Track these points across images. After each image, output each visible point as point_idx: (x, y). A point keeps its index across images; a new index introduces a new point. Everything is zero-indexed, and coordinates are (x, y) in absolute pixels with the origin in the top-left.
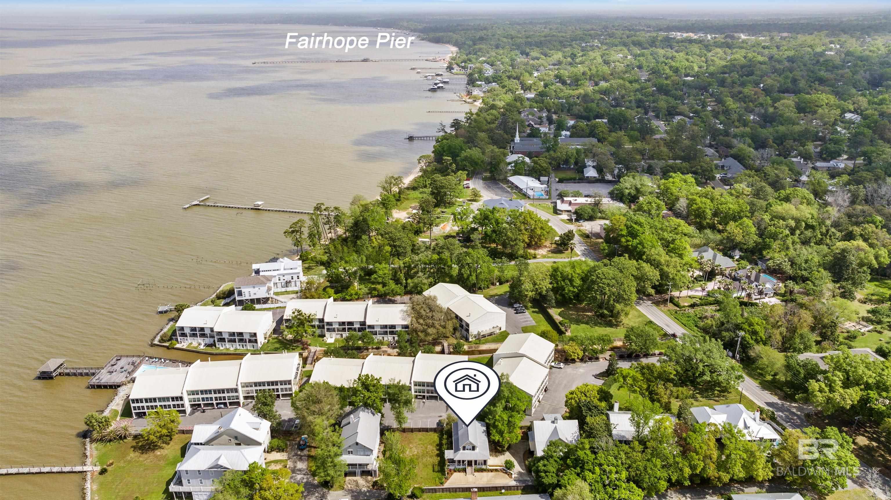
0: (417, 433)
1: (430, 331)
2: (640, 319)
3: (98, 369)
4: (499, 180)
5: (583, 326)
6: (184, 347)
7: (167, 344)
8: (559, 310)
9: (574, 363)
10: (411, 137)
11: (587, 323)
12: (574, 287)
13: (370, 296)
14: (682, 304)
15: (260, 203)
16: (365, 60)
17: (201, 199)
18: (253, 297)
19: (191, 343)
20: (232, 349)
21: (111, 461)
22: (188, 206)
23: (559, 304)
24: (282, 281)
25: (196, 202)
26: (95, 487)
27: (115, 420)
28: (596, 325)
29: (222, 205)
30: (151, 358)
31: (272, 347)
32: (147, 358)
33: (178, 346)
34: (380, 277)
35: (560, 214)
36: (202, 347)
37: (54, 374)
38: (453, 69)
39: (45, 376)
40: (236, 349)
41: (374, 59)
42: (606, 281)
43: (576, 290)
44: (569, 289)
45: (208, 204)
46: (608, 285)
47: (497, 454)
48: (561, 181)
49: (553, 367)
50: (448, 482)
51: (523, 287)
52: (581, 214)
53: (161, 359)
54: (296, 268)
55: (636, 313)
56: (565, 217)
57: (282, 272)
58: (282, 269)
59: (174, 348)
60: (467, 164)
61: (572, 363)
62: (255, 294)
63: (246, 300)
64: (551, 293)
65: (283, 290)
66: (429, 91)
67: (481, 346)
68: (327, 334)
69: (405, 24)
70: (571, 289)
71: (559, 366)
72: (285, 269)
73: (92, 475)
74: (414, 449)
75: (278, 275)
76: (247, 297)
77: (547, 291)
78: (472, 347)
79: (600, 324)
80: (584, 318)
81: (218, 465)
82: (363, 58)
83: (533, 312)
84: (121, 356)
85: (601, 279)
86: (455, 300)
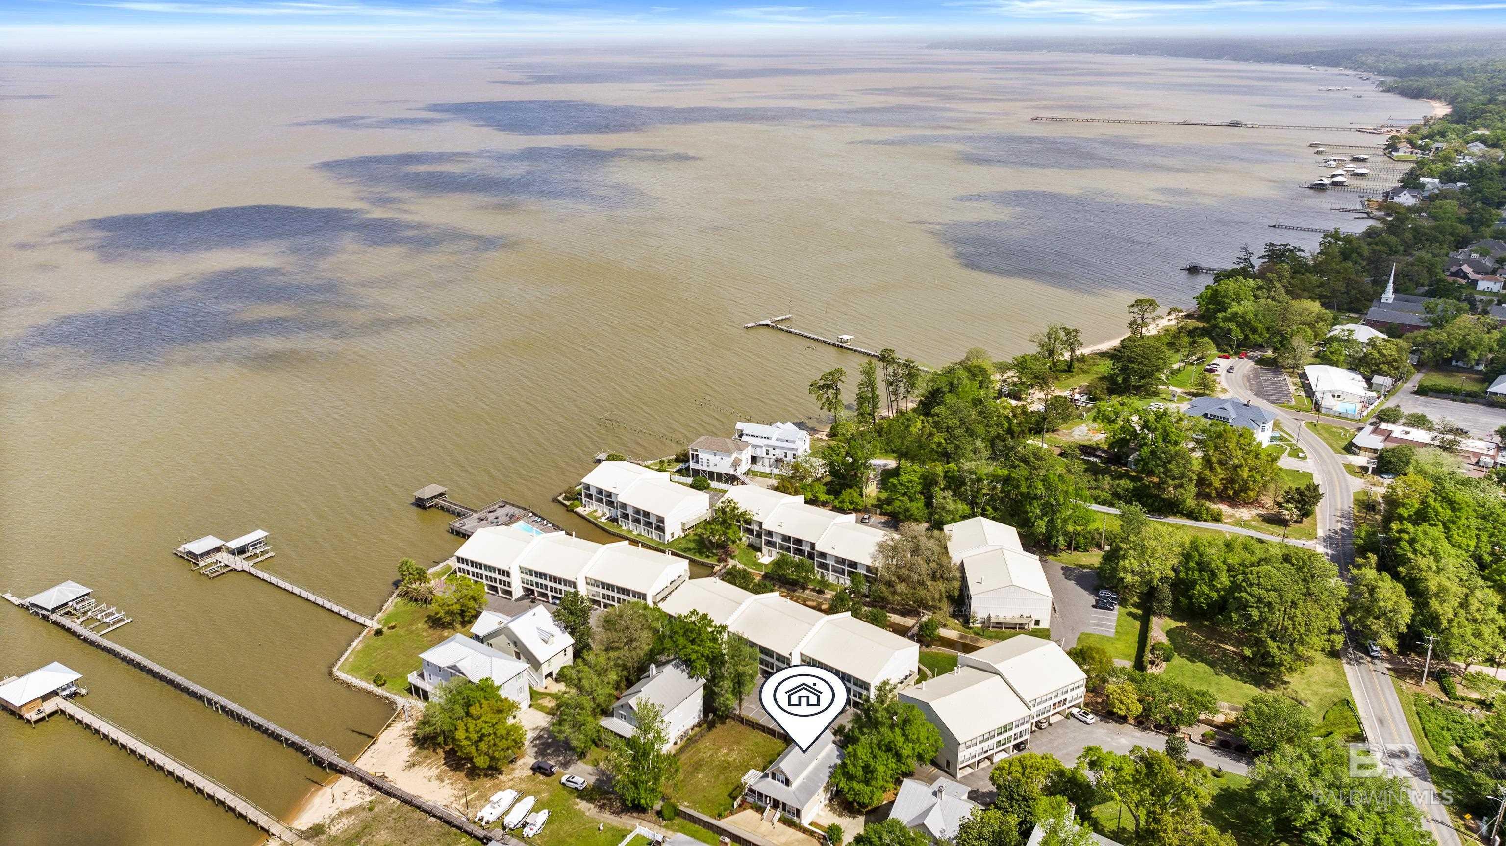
0: (760, 732)
1: (901, 587)
2: (1331, 690)
3: (472, 510)
4: (1283, 367)
5: (1201, 666)
6: (584, 514)
7: (567, 503)
8: (1173, 624)
9: (1121, 723)
10: (1194, 267)
11: (1212, 664)
12: (1212, 587)
13: (879, 511)
14: (1460, 691)
15: (846, 337)
16: (1233, 125)
17: (776, 319)
18: (712, 469)
19: (596, 511)
20: (635, 533)
21: (393, 624)
22: (753, 324)
23: (1177, 613)
24: (770, 456)
25: (767, 322)
26: (360, 647)
27: (440, 579)
28: (1228, 672)
29: (797, 332)
30: (535, 515)
31: (684, 545)
32: (531, 514)
33: (580, 510)
34: (901, 484)
35: (1355, 454)
36: (603, 520)
37: (427, 505)
38: (1396, 150)
39: (420, 503)
40: (640, 535)
41: (1249, 123)
42: (1256, 590)
43: (1214, 595)
44: (1202, 591)
45: (779, 326)
46: (1260, 600)
47: (846, 812)
48: (1422, 391)
49: (1073, 715)
50: (731, 818)
51: (1121, 563)
52: (1390, 462)
53: (544, 519)
54: (794, 442)
55: (1332, 676)
56: (1361, 460)
57: (773, 442)
58: (774, 438)
59: (572, 511)
60: (1234, 328)
61: (1117, 722)
62: (715, 465)
63: (704, 471)
64: (1166, 589)
65: (768, 470)
66: (1311, 188)
67: (983, 639)
68: (765, 549)
69: (1371, 60)
70: (1206, 589)
71: (1084, 719)
72: (777, 440)
73: (369, 631)
74: (734, 755)
75: (767, 445)
76: (705, 468)
77: (1163, 580)
78: (966, 637)
79: (1239, 673)
80: (1212, 652)
81: (455, 666)
82: (1229, 121)
83: (1130, 614)
84: (507, 503)
85: (1251, 585)
86: (982, 550)
